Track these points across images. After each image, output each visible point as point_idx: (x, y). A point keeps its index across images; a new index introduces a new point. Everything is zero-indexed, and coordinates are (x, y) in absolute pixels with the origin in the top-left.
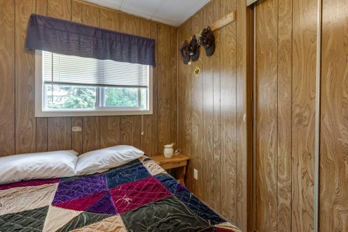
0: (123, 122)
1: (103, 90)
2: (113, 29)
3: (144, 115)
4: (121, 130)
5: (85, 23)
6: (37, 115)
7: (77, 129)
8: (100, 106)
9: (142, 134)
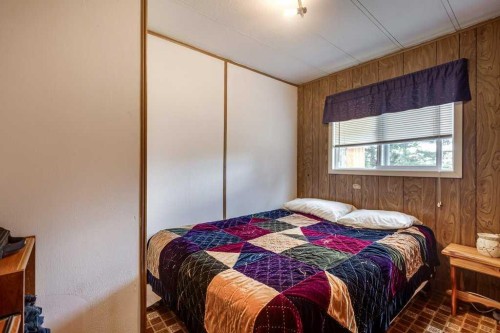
0: (406, 185)
1: (386, 148)
2: (394, 76)
3: (441, 178)
4: (404, 194)
5: (365, 84)
6: (330, 172)
7: (357, 187)
8: (382, 164)
9: (439, 205)
